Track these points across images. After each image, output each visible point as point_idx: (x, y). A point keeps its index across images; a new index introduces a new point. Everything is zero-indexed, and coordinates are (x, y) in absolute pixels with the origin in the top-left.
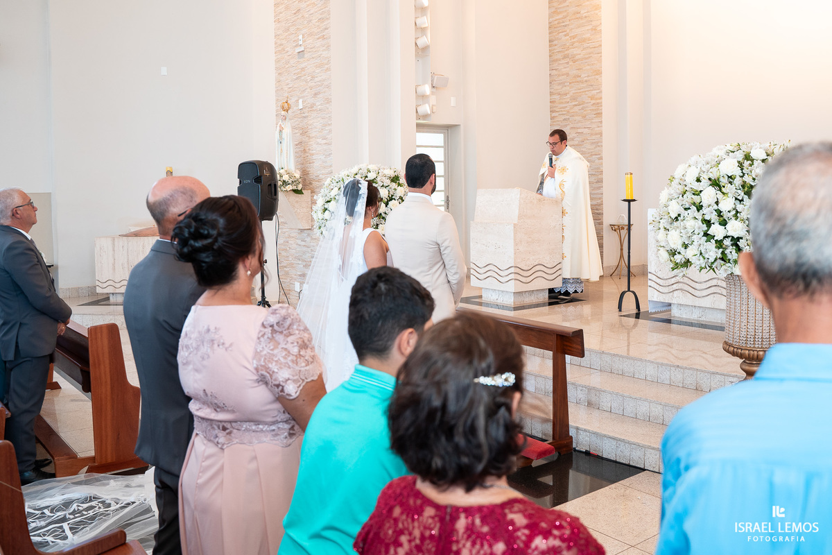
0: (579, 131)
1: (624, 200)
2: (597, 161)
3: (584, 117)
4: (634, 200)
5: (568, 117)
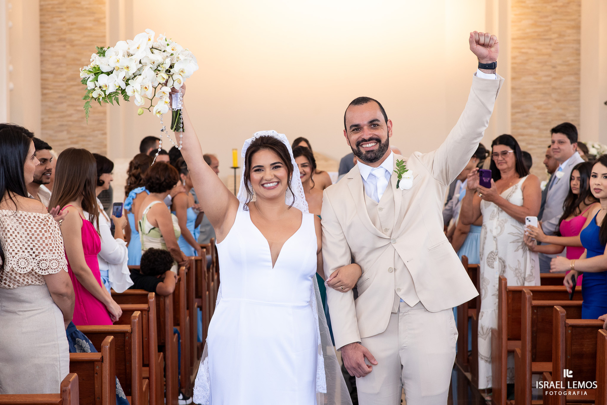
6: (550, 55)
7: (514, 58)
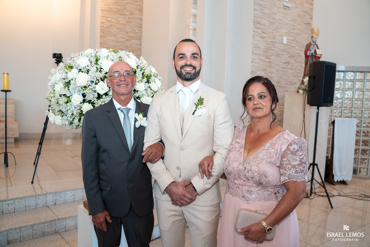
6: (125, 25)
7: (102, 23)
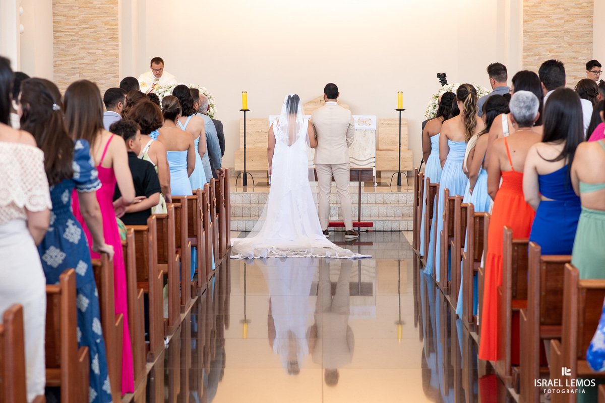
0: (91, 51)
1: (241, 110)
2: (112, 79)
3: (97, 39)
4: (248, 110)
5: (76, 38)
